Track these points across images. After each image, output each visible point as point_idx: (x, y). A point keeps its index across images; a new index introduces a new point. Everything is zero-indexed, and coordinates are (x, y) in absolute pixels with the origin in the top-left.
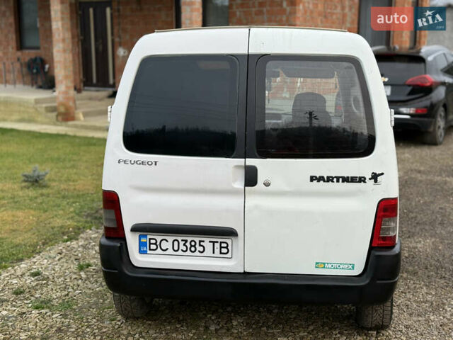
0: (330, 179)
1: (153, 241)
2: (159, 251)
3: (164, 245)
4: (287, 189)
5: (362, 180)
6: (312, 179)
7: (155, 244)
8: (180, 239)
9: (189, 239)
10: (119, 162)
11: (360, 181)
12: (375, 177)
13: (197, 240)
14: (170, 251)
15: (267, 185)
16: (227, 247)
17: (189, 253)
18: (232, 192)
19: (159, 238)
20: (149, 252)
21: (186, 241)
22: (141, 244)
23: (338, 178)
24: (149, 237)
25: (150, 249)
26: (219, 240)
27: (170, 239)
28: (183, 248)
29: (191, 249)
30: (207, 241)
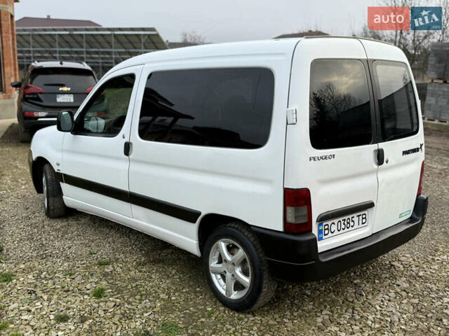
1: (326, 227)
2: (330, 234)
3: (334, 228)
7: (328, 229)
8: (341, 219)
9: (346, 218)
10: (310, 160)
11: (417, 151)
13: (350, 217)
14: (336, 232)
16: (365, 218)
17: (346, 230)
19: (330, 223)
20: (324, 237)
21: (344, 220)
22: (320, 232)
23: (411, 150)
24: (324, 224)
25: (325, 235)
26: (362, 213)
27: (336, 221)
28: (343, 226)
29: (348, 226)
30: (355, 215)
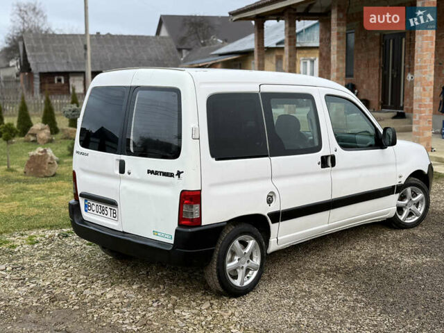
0: (156, 173)
1: (89, 205)
2: (91, 211)
3: (94, 208)
4: (138, 178)
5: (171, 175)
6: (149, 172)
8: (99, 204)
9: (102, 205)
11: (171, 176)
12: (179, 173)
13: (105, 206)
14: (95, 212)
15: (129, 173)
16: (116, 213)
17: (102, 214)
18: (114, 176)
19: (92, 203)
21: (101, 207)
22: (86, 206)
23: (161, 172)
24: (88, 201)
25: (88, 210)
26: (113, 208)
27: (95, 204)
28: (100, 211)
29: (103, 212)
30: (109, 207)
